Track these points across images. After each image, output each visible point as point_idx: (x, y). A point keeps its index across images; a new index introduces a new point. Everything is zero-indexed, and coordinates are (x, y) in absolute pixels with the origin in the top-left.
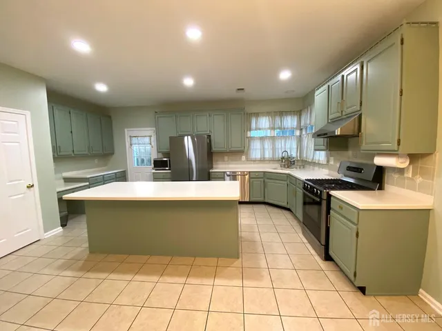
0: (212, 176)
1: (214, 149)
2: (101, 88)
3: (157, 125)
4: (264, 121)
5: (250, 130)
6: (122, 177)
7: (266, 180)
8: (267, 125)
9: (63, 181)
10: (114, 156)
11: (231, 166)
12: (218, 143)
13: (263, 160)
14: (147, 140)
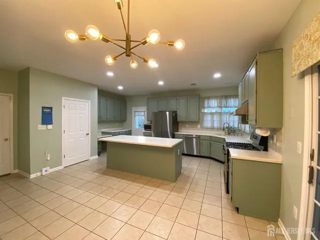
0: (176, 136)
1: (178, 120)
2: (120, 88)
3: (148, 106)
4: (213, 102)
5: (204, 108)
6: (129, 133)
7: (211, 142)
8: (216, 105)
9: (101, 133)
10: (126, 122)
11: (190, 131)
12: (181, 116)
13: (212, 128)
14: (143, 113)
